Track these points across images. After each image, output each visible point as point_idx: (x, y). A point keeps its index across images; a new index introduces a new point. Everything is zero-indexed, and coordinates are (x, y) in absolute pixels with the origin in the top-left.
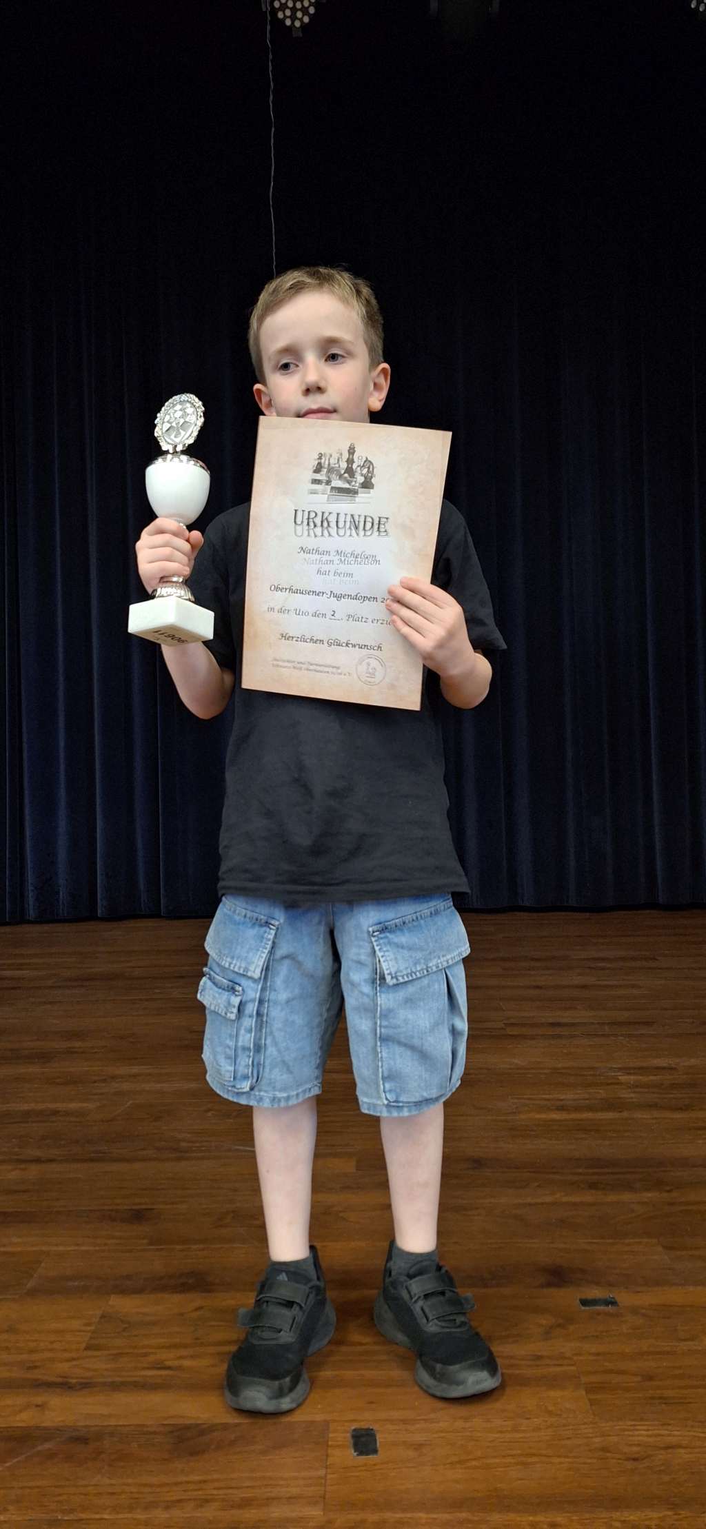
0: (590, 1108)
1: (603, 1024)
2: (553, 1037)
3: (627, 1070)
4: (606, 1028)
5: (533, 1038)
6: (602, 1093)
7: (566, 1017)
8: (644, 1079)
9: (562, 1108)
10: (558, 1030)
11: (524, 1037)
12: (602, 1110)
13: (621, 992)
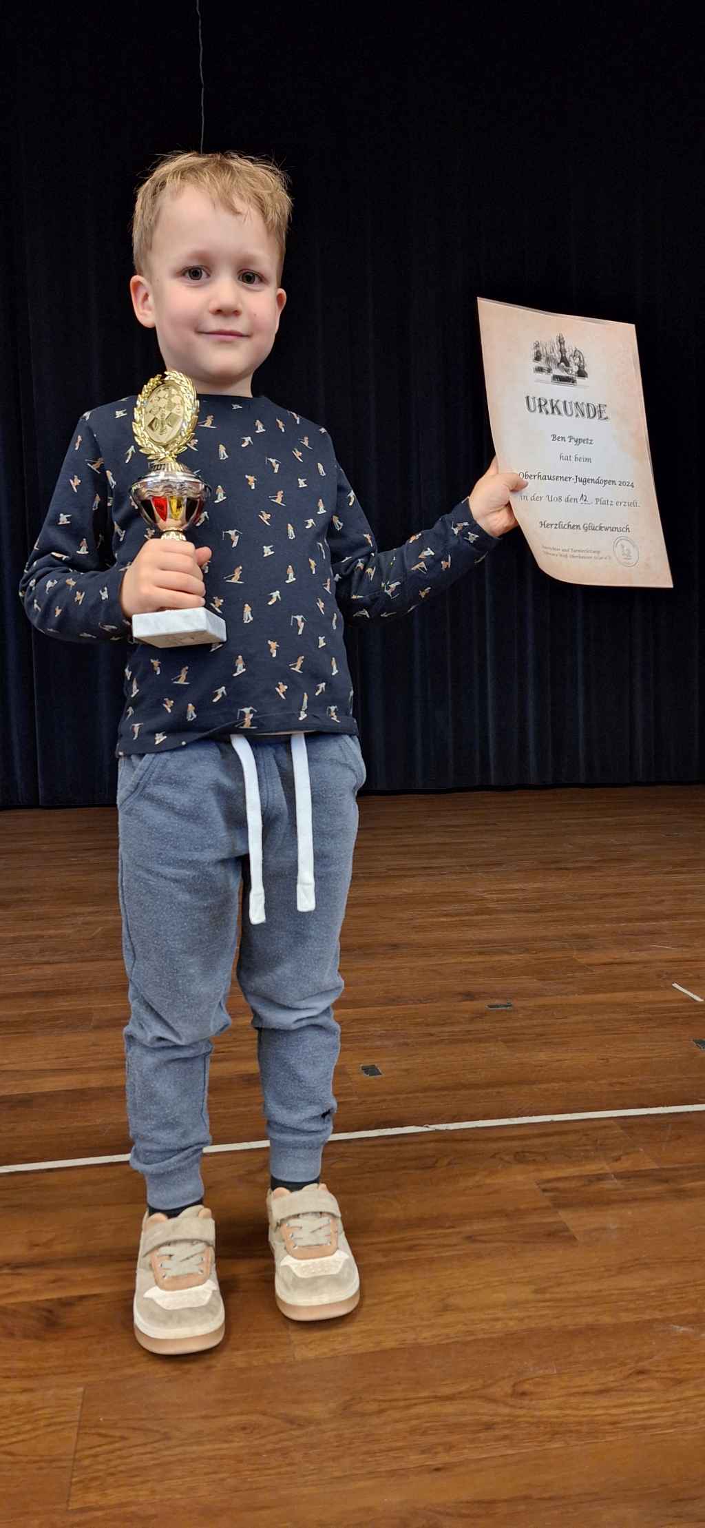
0: (467, 914)
1: (464, 866)
2: (429, 875)
3: (490, 892)
4: (467, 868)
5: (413, 876)
6: (475, 906)
7: (435, 863)
8: (504, 896)
9: (446, 915)
10: (430, 871)
11: (405, 876)
12: (477, 914)
13: (473, 846)
